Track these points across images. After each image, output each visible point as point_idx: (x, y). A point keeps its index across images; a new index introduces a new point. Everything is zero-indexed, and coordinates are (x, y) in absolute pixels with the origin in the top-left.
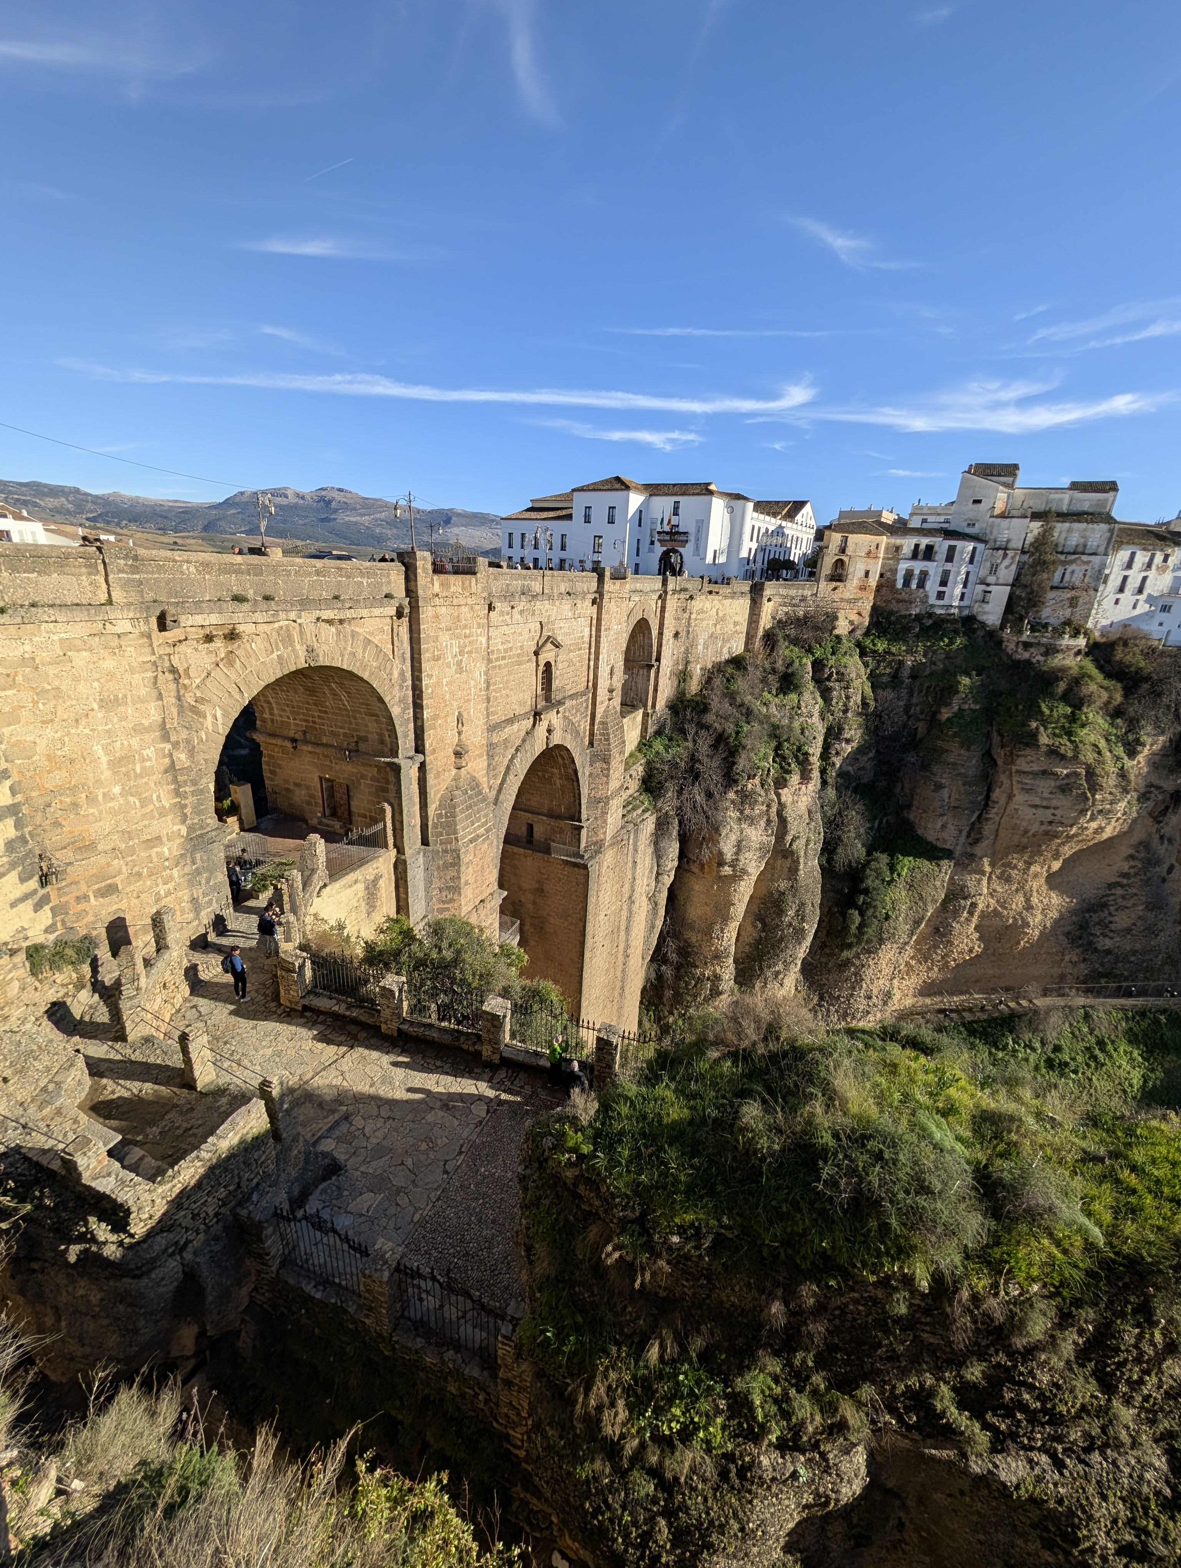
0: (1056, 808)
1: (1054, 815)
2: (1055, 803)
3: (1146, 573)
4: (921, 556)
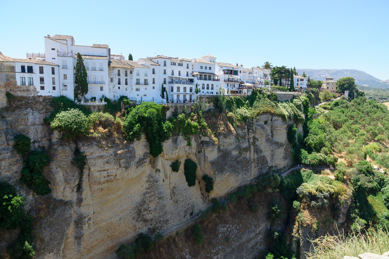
0: (108, 170)
1: (108, 173)
2: (106, 168)
3: (126, 77)
4: (26, 71)
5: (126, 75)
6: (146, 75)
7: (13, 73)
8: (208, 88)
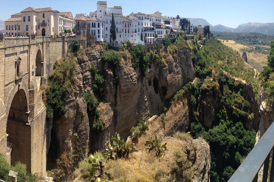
3: (128, 28)
4: (94, 26)
5: (128, 27)
6: (136, 26)
7: (89, 28)
8: (160, 34)
